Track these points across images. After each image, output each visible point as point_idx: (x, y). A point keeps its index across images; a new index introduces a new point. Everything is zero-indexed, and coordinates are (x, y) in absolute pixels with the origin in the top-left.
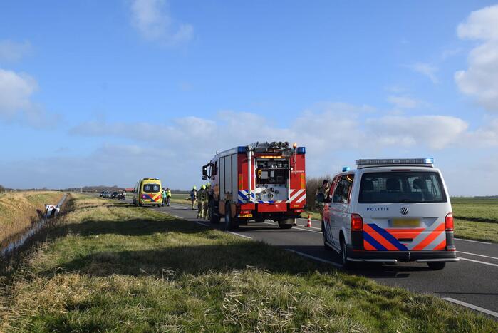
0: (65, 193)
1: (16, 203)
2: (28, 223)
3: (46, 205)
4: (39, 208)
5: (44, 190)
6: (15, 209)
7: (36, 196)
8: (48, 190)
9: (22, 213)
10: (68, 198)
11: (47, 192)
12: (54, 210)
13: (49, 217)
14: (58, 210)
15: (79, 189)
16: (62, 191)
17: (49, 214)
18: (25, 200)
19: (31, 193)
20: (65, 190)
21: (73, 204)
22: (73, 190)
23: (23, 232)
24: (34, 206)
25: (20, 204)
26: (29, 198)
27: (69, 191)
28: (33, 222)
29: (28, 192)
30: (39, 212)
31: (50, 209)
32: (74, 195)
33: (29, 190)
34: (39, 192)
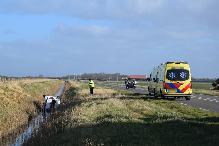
0: (63, 82)
1: (10, 93)
2: (25, 119)
3: (44, 96)
4: (36, 99)
5: (40, 77)
6: (9, 100)
7: (32, 84)
8: (44, 78)
9: (18, 105)
10: (67, 87)
11: (44, 80)
12: (54, 102)
13: (49, 111)
14: (59, 102)
15: (78, 76)
16: (59, 79)
17: (48, 107)
18: (21, 90)
19: (27, 81)
20: (63, 78)
21: (74, 94)
22: (71, 78)
23: (19, 132)
24: (30, 96)
25: (15, 94)
26: (24, 87)
27: (67, 79)
28: (30, 117)
29: (23, 81)
30: (36, 103)
31: (50, 101)
32: (74, 84)
33: (24, 78)
34: (34, 81)
